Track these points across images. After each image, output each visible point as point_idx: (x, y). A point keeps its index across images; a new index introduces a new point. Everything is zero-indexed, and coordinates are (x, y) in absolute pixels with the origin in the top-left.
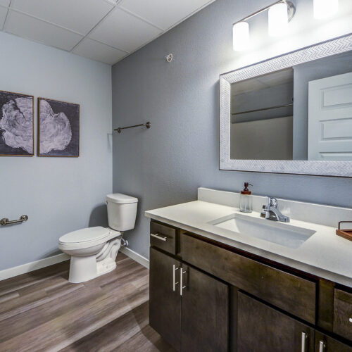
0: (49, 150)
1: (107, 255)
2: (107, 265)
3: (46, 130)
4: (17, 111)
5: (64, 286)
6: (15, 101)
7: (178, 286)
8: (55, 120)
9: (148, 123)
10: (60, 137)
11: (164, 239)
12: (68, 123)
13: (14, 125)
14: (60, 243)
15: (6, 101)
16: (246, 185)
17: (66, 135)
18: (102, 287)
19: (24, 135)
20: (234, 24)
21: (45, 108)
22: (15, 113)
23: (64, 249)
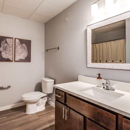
0: (18, 59)
1: (41, 103)
2: (41, 108)
3: (18, 51)
4: (7, 44)
5: (24, 115)
6: (6, 40)
7: (65, 116)
8: (21, 47)
9: (58, 47)
10: (23, 54)
11: (60, 97)
12: (26, 48)
13: (5, 50)
14: (22, 98)
15: (3, 40)
16: (99, 75)
17: (26, 53)
18: (38, 116)
19: (9, 53)
20: (91, 5)
21: (17, 42)
22: (6, 45)
23: (24, 100)
